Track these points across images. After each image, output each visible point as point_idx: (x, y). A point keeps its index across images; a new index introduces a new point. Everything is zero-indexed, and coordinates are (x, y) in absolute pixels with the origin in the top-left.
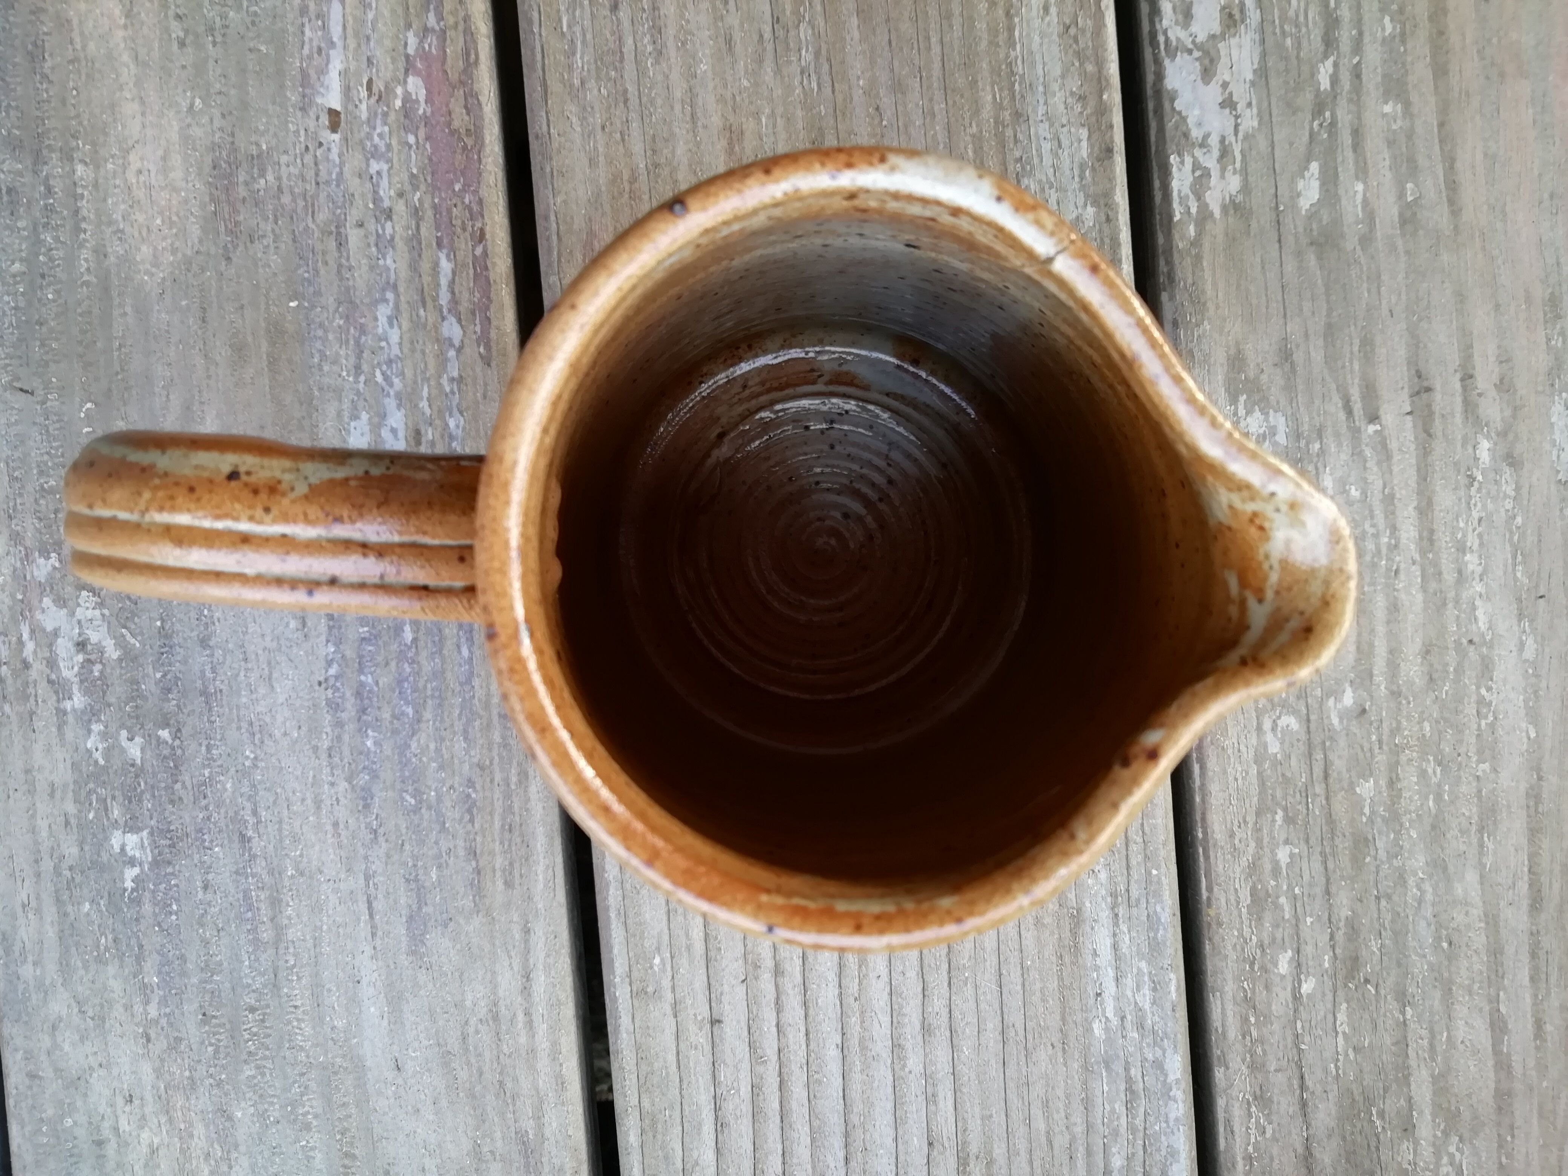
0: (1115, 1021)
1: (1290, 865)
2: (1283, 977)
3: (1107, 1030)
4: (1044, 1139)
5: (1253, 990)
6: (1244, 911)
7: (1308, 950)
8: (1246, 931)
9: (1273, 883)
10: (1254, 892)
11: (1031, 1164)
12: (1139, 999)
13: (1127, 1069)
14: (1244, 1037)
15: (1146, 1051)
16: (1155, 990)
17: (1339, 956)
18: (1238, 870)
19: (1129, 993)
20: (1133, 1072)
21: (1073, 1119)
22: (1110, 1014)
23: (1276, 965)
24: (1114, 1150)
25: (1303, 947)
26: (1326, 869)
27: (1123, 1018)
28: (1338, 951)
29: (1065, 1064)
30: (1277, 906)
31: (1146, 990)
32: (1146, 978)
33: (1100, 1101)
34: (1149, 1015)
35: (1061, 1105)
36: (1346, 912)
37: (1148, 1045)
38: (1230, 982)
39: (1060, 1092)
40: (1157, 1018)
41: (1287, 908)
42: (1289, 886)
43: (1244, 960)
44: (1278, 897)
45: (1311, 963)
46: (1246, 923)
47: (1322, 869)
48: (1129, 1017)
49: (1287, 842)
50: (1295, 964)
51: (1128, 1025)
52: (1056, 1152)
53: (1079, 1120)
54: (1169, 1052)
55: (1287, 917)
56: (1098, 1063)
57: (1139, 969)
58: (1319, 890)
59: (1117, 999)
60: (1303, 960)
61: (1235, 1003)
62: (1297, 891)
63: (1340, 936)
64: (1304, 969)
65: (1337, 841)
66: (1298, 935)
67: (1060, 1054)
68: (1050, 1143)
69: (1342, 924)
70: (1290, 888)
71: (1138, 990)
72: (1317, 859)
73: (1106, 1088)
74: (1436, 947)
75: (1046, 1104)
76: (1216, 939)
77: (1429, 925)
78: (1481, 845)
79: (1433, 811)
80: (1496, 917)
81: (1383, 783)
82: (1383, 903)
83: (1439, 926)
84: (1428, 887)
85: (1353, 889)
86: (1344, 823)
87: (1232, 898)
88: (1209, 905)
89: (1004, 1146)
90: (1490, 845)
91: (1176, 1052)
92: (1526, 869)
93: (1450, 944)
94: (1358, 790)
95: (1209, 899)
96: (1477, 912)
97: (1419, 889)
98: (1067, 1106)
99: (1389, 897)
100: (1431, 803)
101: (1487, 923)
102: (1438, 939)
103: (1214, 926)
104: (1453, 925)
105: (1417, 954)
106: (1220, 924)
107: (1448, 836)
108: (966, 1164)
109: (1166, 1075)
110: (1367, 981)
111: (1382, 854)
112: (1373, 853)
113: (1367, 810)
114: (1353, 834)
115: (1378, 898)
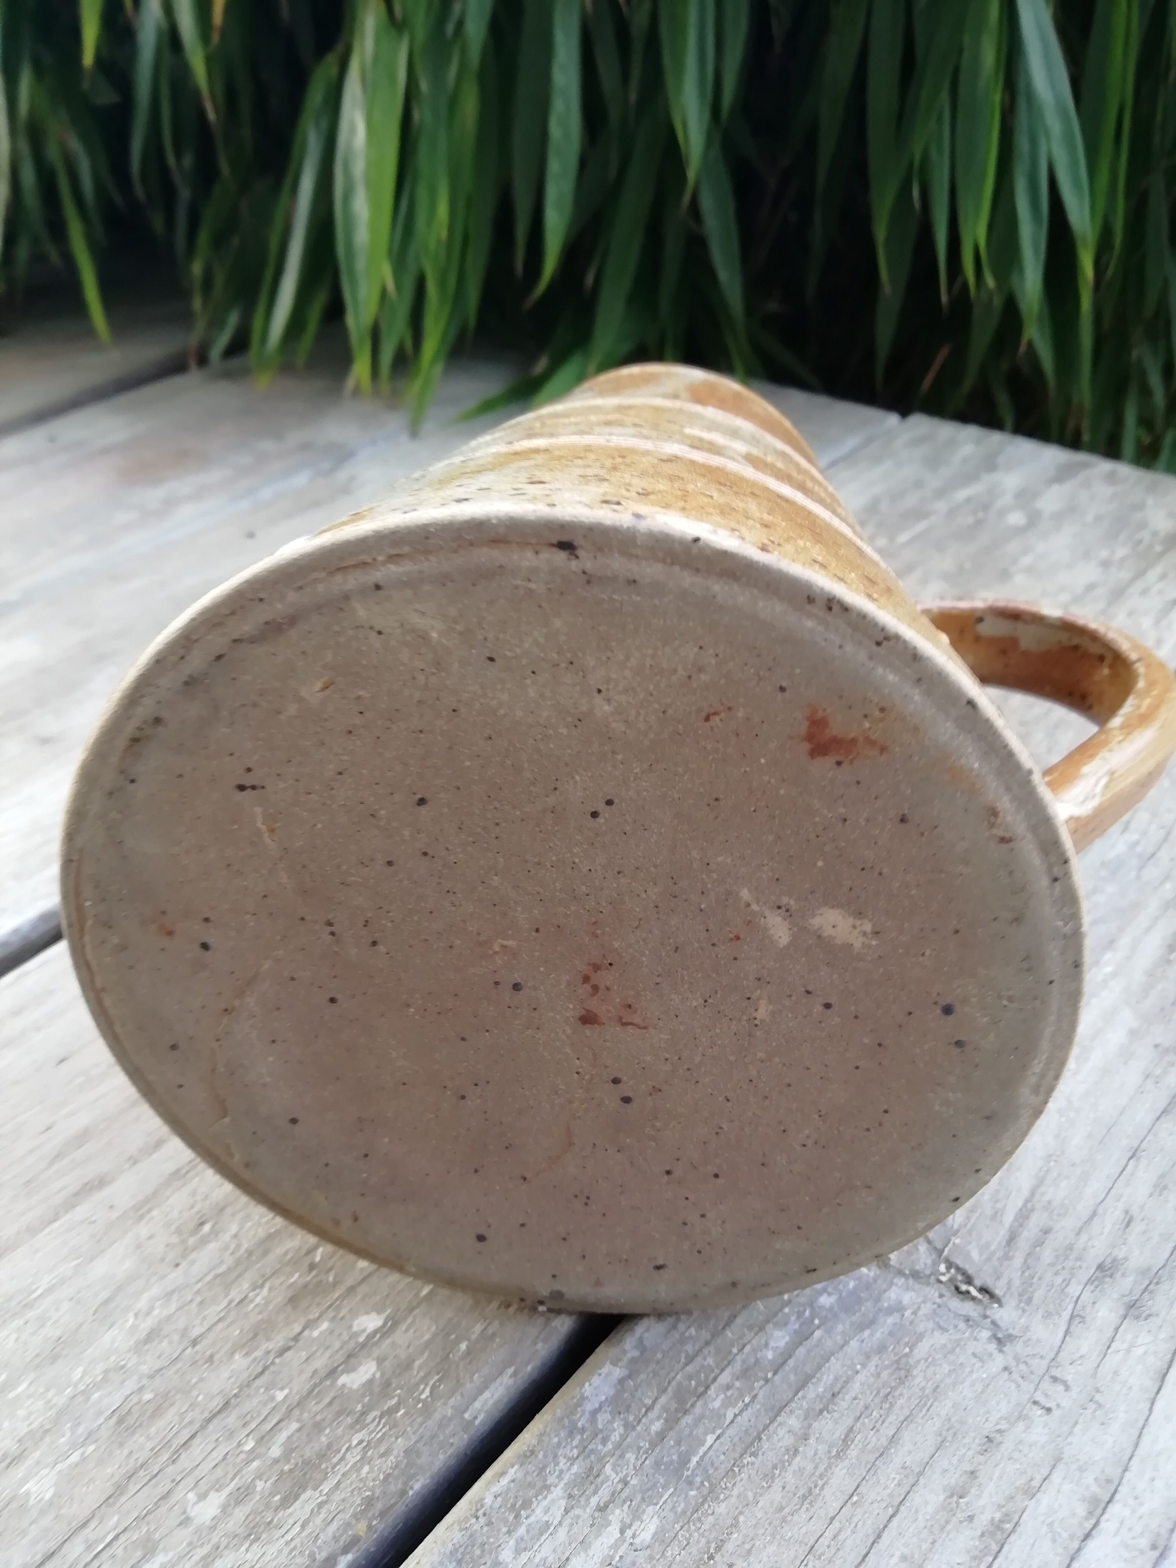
0: (617, 1515)
1: (217, 1486)
2: (380, 1361)
3: (636, 1515)
4: (853, 1452)
5: (424, 1380)
6: (326, 1487)
7: (321, 1362)
8: (353, 1458)
9: (260, 1485)
10: (289, 1500)
11: (894, 1440)
12: (557, 1513)
13: (662, 1436)
14: (493, 1335)
15: (615, 1437)
16: (527, 1504)
17: (303, 1321)
18: (272, 1550)
19: (562, 1535)
20: (657, 1426)
21: (789, 1441)
22: (613, 1532)
23: (371, 1382)
24: (770, 1355)
25: (322, 1373)
26: (193, 1437)
27: (602, 1509)
28: (297, 1328)
29: (735, 1525)
30: (289, 1451)
31: (538, 1514)
32: (522, 1531)
33: (731, 1432)
34: (567, 1477)
35: (789, 1477)
36: (240, 1362)
37: (604, 1441)
38: (437, 1416)
39: (776, 1494)
40: (563, 1464)
41: (282, 1437)
42: (248, 1462)
43: (395, 1425)
44: (276, 1461)
45: (337, 1345)
46: (342, 1469)
47: (197, 1441)
48: (594, 1501)
49: (186, 1521)
50: (353, 1361)
51: (604, 1493)
52: (849, 1421)
53: (781, 1432)
54: (589, 1407)
55: (295, 1426)
56: (690, 1483)
57: (518, 1552)
58: (231, 1419)
59: (584, 1543)
60: (340, 1358)
61: (459, 1384)
62: (250, 1445)
63: (278, 1341)
64: (352, 1344)
65: (143, 1456)
66: (310, 1392)
67: (730, 1547)
68: (847, 1440)
69: (258, 1353)
70: (252, 1455)
71: (547, 1524)
72: (185, 1461)
73: (710, 1439)
74: (215, 1233)
75: (808, 1497)
76: (395, 1487)
77: (193, 1262)
78: (50, 1290)
79: (32, 1376)
80: (137, 1208)
81: (20, 1472)
82: (196, 1332)
83: (185, 1254)
84: (143, 1303)
85: (201, 1380)
86: (113, 1470)
87: (319, 1520)
88: (355, 1541)
89: (916, 1498)
90: (45, 1282)
91: (583, 1399)
92: (56, 1225)
93: (202, 1224)
94: (48, 1495)
95: (345, 1550)
96: (143, 1230)
97: (151, 1309)
98: (781, 1465)
99: (184, 1332)
100: (21, 1389)
101: (150, 1211)
102: (204, 1241)
103: (379, 1506)
104: (175, 1239)
105: (238, 1246)
106: (369, 1502)
107: (58, 1333)
108: (996, 1527)
109: (621, 1381)
110: (312, 1267)
111: (131, 1385)
112: (135, 1399)
113: (75, 1457)
114: (121, 1445)
115: (194, 1343)
